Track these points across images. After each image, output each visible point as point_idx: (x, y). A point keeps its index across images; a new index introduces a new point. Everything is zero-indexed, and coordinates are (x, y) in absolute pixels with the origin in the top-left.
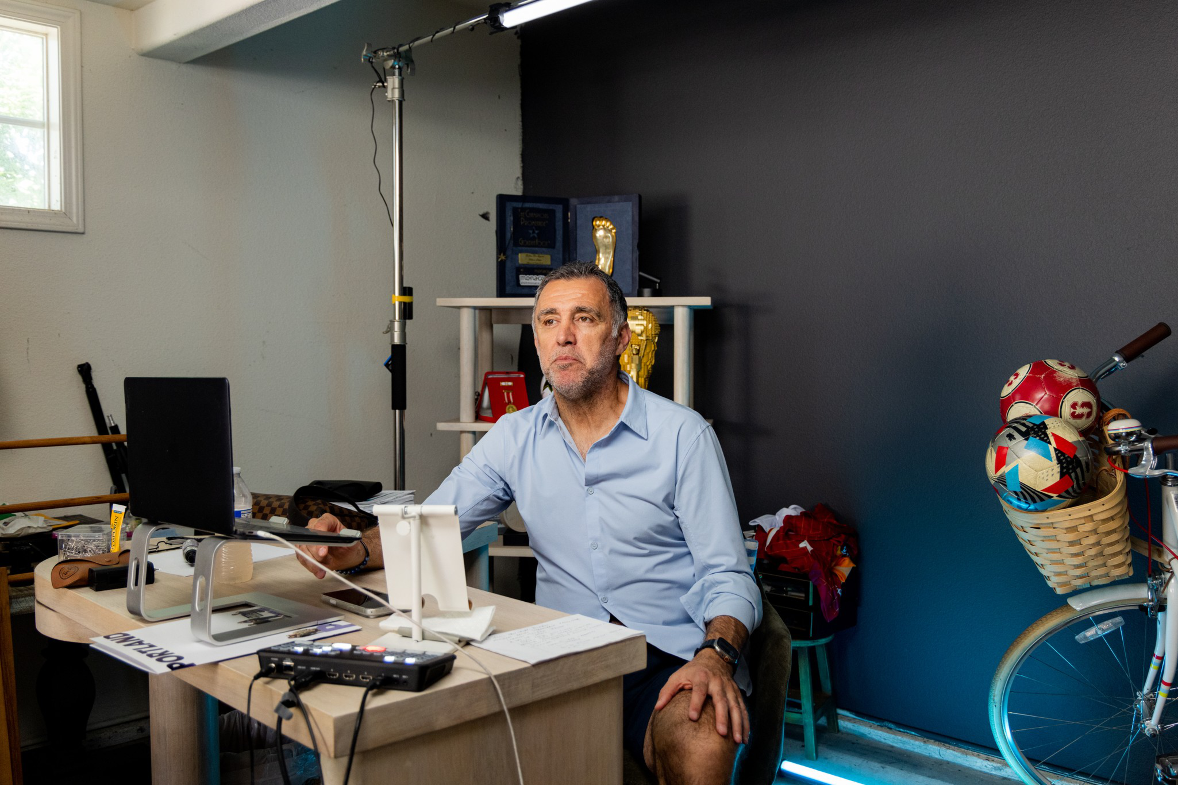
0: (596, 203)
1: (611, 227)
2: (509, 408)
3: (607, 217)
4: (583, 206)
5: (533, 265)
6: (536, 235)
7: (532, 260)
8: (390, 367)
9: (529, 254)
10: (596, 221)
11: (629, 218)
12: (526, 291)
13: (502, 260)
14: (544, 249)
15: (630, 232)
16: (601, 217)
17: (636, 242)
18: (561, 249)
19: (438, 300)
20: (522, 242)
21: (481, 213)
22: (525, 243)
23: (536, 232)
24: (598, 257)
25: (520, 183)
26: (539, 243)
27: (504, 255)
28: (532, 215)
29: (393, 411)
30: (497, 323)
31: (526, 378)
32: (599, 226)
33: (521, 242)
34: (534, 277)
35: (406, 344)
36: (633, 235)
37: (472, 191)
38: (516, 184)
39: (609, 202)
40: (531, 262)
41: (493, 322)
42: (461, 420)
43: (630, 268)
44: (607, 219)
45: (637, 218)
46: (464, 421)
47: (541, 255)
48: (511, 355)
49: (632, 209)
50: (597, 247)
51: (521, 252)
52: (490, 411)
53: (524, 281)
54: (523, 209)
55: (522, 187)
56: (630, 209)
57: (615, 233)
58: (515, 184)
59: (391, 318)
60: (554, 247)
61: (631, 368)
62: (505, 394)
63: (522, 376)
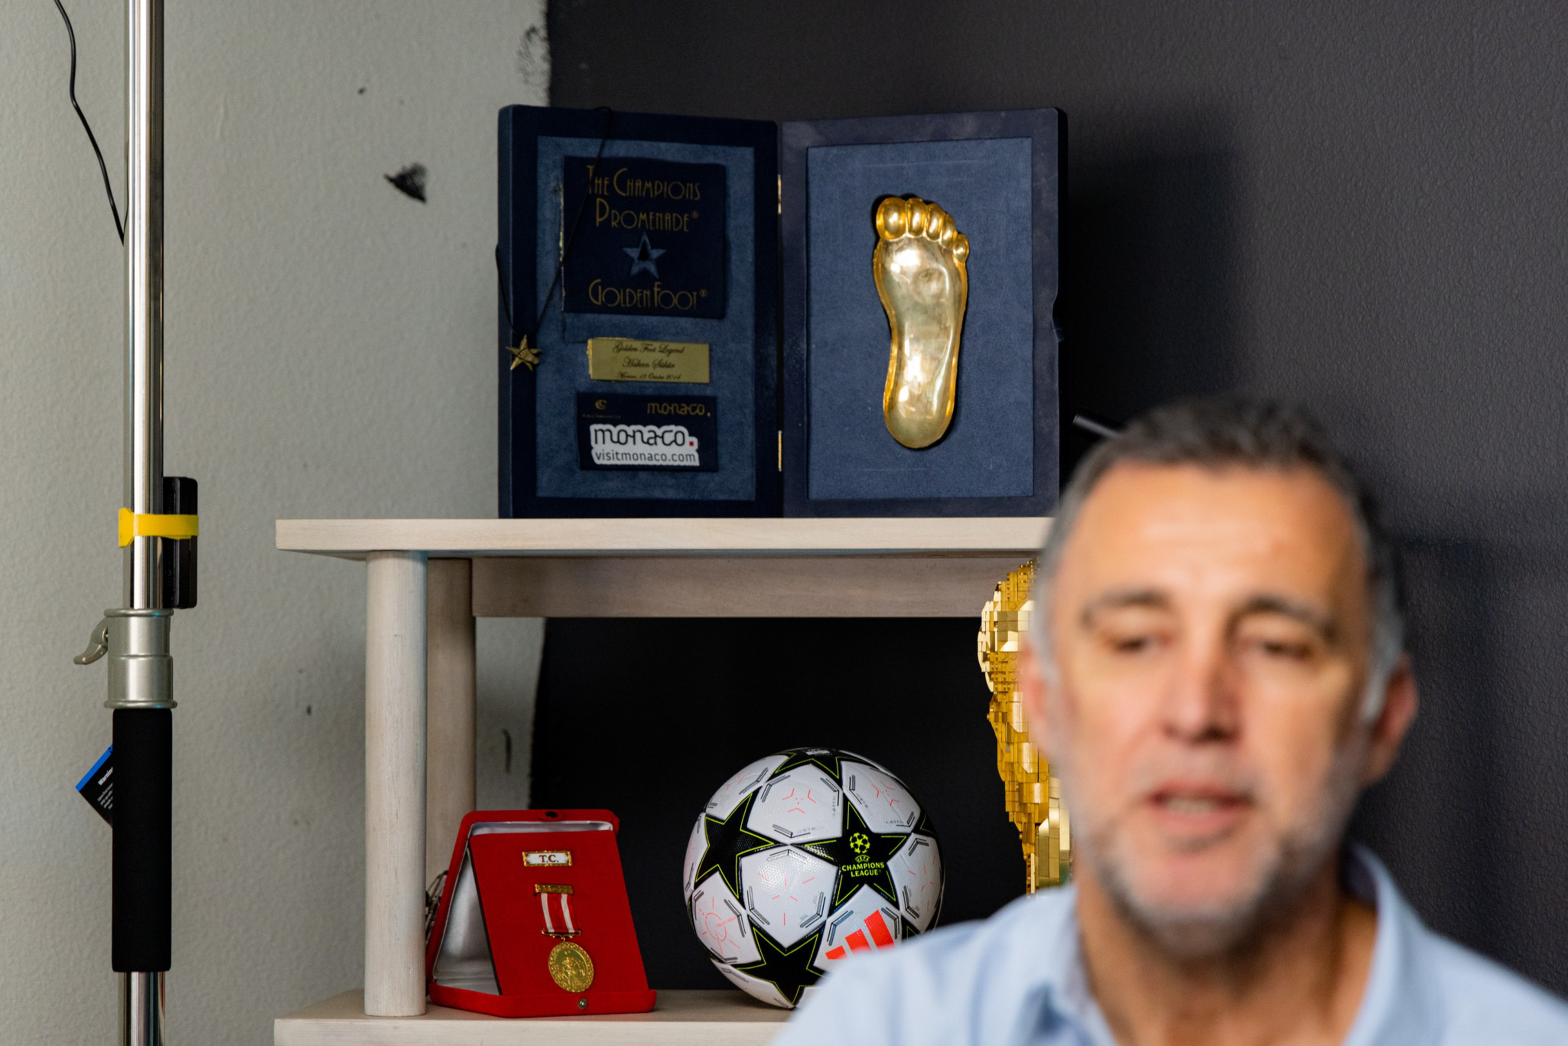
0: (882, 141)
1: (949, 234)
2: (561, 957)
3: (933, 198)
4: (835, 151)
5: (642, 384)
6: (652, 268)
7: (639, 365)
8: (106, 801)
9: (627, 342)
10: (886, 214)
11: (1023, 204)
12: (611, 488)
13: (522, 366)
14: (685, 322)
15: (1026, 254)
16: (906, 197)
17: (1049, 295)
18: (749, 320)
19: (283, 526)
20: (601, 297)
21: (393, 173)
22: (611, 297)
23: (655, 253)
24: (895, 350)
25: (539, 49)
26: (666, 299)
27: (531, 345)
28: (636, 186)
29: (119, 976)
30: (496, 613)
31: (620, 833)
32: (898, 231)
33: (595, 294)
34: (647, 431)
35: (175, 705)
36: (1037, 268)
37: (360, 86)
38: (524, 54)
39: (940, 137)
40: (636, 373)
41: (475, 614)
42: (369, 1008)
43: (1027, 397)
44: (928, 204)
45: (1051, 203)
46: (383, 1013)
47: (672, 346)
48: (506, 733)
49: (1033, 166)
50: (892, 313)
51: (596, 332)
52: (485, 968)
53: (610, 447)
54: (605, 166)
55: (545, 66)
56: (1023, 166)
57: (967, 259)
58: (520, 53)
59: (117, 603)
60: (719, 313)
61: (1048, 794)
62: (544, 897)
63: (607, 826)
